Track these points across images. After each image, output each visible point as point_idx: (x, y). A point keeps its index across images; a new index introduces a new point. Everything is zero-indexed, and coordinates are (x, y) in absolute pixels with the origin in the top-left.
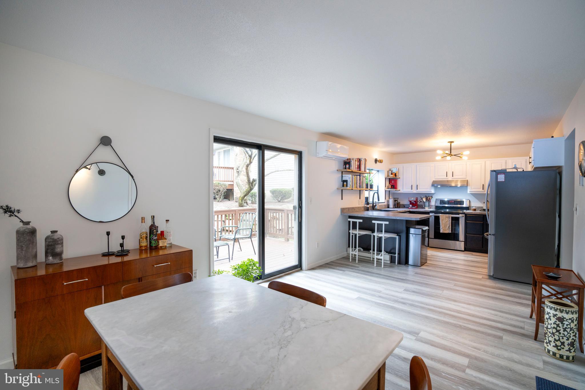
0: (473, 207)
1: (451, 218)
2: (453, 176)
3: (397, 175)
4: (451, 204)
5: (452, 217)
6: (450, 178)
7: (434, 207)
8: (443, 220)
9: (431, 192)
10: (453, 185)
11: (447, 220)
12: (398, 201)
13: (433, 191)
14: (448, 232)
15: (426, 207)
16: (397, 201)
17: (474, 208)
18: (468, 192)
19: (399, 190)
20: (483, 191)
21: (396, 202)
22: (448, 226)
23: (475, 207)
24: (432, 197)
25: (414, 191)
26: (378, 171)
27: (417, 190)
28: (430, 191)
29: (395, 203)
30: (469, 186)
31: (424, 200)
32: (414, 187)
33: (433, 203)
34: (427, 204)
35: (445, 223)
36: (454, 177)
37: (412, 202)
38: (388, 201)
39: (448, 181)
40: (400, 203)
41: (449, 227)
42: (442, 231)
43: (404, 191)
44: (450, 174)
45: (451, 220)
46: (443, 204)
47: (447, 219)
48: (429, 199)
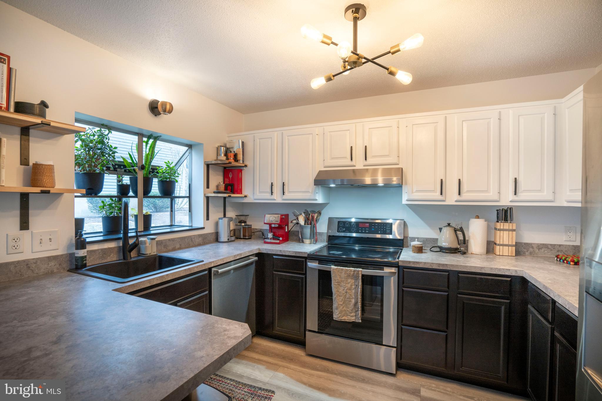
0: (413, 239)
1: (360, 278)
2: (366, 159)
3: (240, 157)
4: (362, 233)
5: (363, 276)
6: (359, 164)
7: (325, 238)
8: (339, 284)
9: (316, 200)
10: (368, 181)
11: (349, 285)
12: (248, 223)
13: (320, 199)
14: (353, 319)
15: (306, 239)
16: (245, 222)
17: (416, 243)
18: (404, 202)
19: (246, 196)
20: (440, 198)
21: (243, 224)
22: (353, 301)
23: (419, 239)
24: (320, 213)
25: (278, 198)
26: (190, 146)
27: (285, 197)
28: (312, 198)
29: (238, 227)
30: (406, 184)
31: (302, 221)
32: (277, 189)
33: (322, 227)
34: (307, 231)
35: (346, 292)
36: (370, 161)
37: (273, 226)
38: (217, 224)
39: (354, 171)
40: (250, 227)
41: (356, 304)
42: (336, 316)
43: (256, 197)
44: (359, 154)
45: (360, 283)
46: (344, 232)
47: (349, 280)
48: (313, 217)
